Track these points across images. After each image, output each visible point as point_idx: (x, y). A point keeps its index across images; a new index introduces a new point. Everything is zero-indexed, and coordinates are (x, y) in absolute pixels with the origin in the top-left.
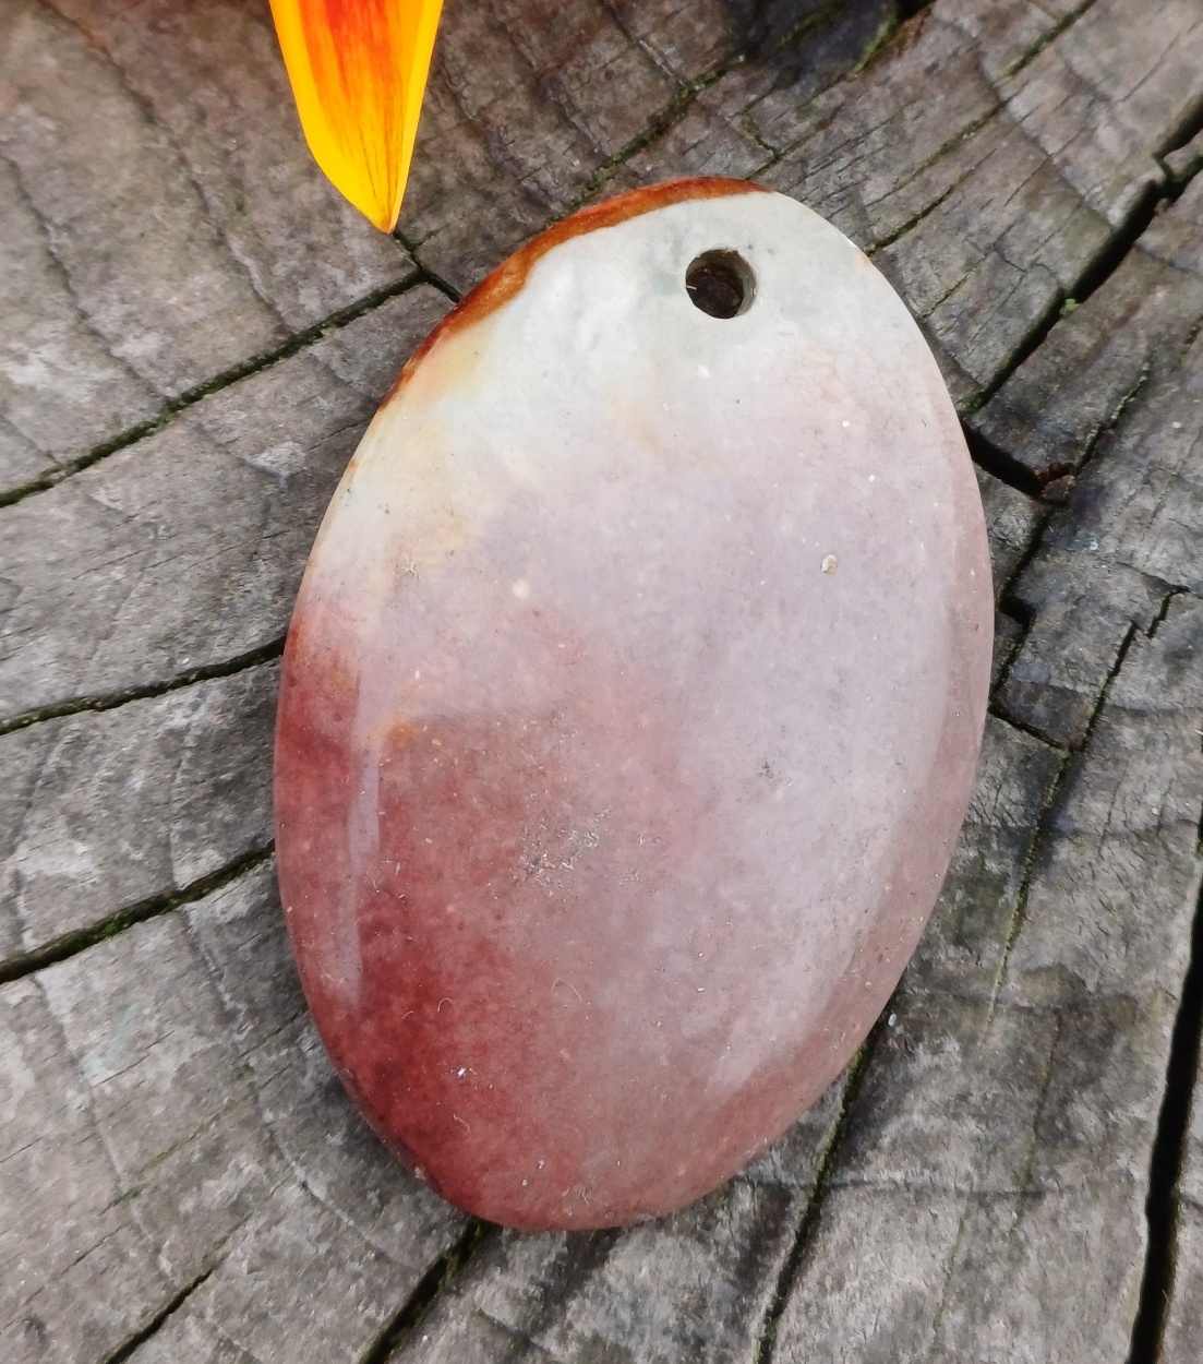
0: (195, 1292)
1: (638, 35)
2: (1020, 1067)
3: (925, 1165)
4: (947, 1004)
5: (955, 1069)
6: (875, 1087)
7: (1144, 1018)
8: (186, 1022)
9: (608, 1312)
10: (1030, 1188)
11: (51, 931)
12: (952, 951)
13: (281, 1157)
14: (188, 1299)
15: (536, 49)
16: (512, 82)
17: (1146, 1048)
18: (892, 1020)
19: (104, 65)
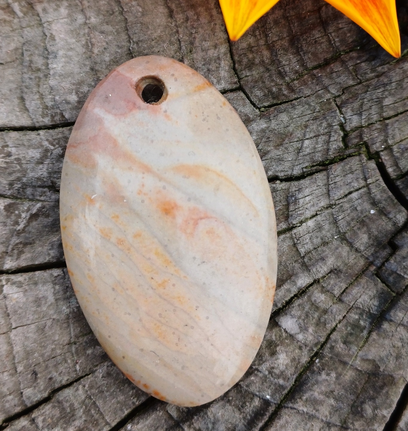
0: (84, 378)
1: (329, 32)
2: (352, 388)
3: (314, 409)
4: (335, 361)
5: (332, 382)
6: (306, 380)
7: (395, 384)
9: (205, 423)
10: (344, 426)
12: (342, 345)
14: (82, 380)
15: (296, 27)
16: (285, 36)
17: (393, 394)
18: (317, 361)
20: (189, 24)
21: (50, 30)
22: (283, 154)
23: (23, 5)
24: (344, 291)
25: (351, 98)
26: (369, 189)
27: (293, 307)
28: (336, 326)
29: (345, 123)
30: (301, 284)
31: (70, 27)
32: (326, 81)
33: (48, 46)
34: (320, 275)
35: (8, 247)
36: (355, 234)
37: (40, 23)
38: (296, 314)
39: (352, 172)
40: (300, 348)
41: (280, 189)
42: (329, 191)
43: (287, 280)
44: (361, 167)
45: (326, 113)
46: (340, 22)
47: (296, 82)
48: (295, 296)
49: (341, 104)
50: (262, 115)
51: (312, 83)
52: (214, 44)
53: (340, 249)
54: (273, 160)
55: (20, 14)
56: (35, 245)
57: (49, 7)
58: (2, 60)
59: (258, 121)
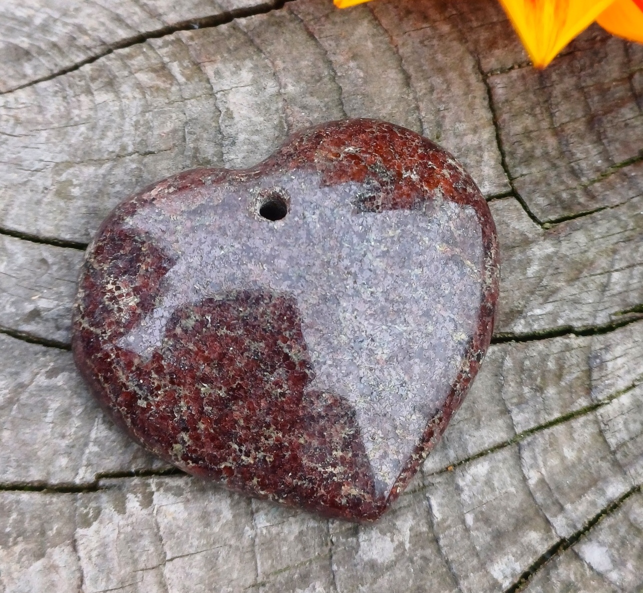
16: (579, 115)
19: (394, 54)
20: (435, 96)
21: (225, 102)
22: (580, 293)
23: (185, 65)
27: (601, 529)
30: (613, 493)
31: (256, 99)
33: (223, 127)
34: (641, 480)
37: (211, 92)
38: (606, 541)
41: (577, 346)
43: (590, 486)
47: (597, 185)
48: (604, 512)
50: (546, 234)
51: (623, 186)
52: (473, 127)
54: (565, 302)
55: (182, 80)
57: (224, 69)
58: (152, 147)
59: (541, 242)
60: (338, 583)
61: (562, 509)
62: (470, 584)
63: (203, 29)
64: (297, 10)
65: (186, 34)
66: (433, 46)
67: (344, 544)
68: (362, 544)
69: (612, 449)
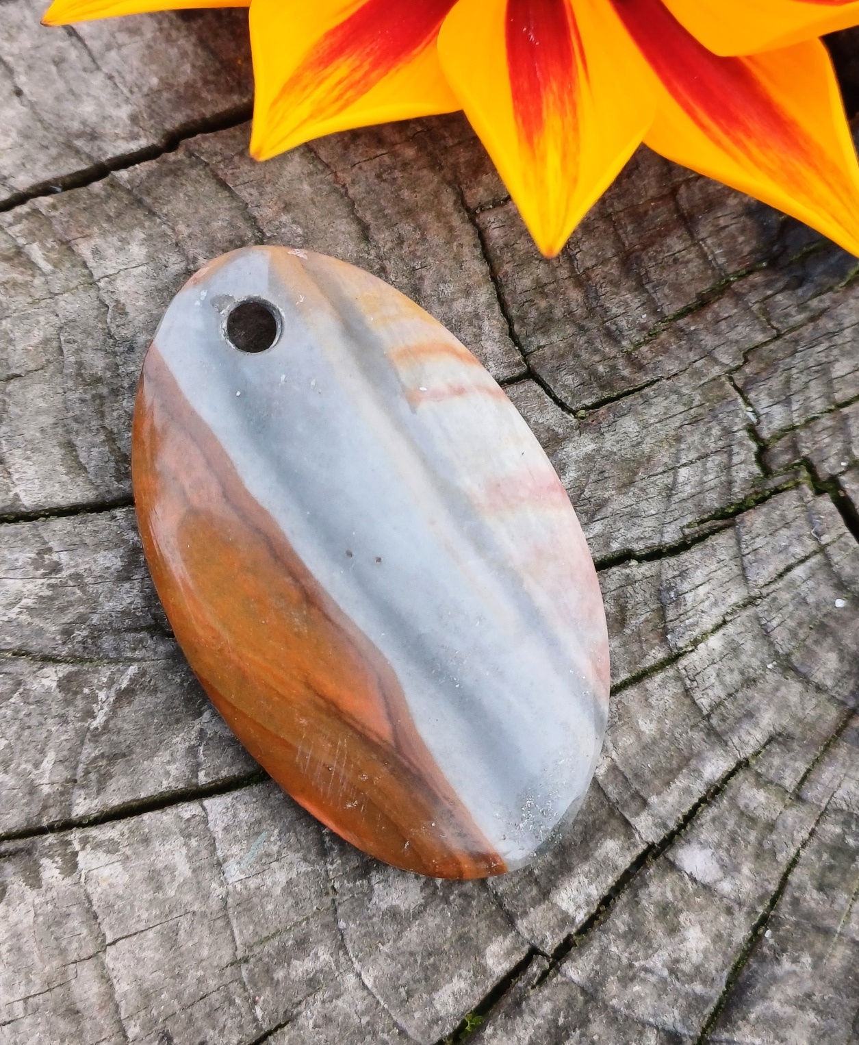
0: (275, 1034)
1: (700, 237)
2: (848, 982)
3: (777, 1037)
4: (807, 931)
5: (806, 976)
6: (749, 977)
8: (297, 851)
11: (217, 773)
12: (815, 894)
13: (346, 953)
14: (271, 1038)
15: (630, 237)
16: (609, 255)
18: (768, 933)
19: (342, 197)
20: (405, 249)
21: (112, 292)
22: (637, 503)
23: (49, 246)
24: (804, 778)
25: (764, 369)
26: (827, 556)
27: (701, 825)
28: (798, 854)
29: (759, 423)
30: (712, 773)
31: (156, 283)
32: (708, 340)
33: (113, 330)
34: (749, 751)
35: (76, 768)
36: (810, 654)
37: (90, 281)
38: (710, 840)
39: (787, 525)
40: (729, 911)
41: (641, 577)
42: (744, 569)
43: (680, 769)
44: (803, 511)
45: (717, 406)
46: (719, 214)
47: (644, 349)
48: (703, 800)
49: (745, 384)
50: (582, 426)
51: (680, 347)
52: (464, 287)
53: (783, 689)
54: (617, 517)
55: (47, 267)
56: (134, 756)
57: (105, 246)
58: (17, 367)
59: (577, 438)
60: (349, 946)
61: (645, 804)
62: (531, 923)
63: (69, 192)
64: (198, 151)
65: (44, 202)
66: (395, 179)
67: (350, 890)
68: (376, 886)
69: (705, 712)
